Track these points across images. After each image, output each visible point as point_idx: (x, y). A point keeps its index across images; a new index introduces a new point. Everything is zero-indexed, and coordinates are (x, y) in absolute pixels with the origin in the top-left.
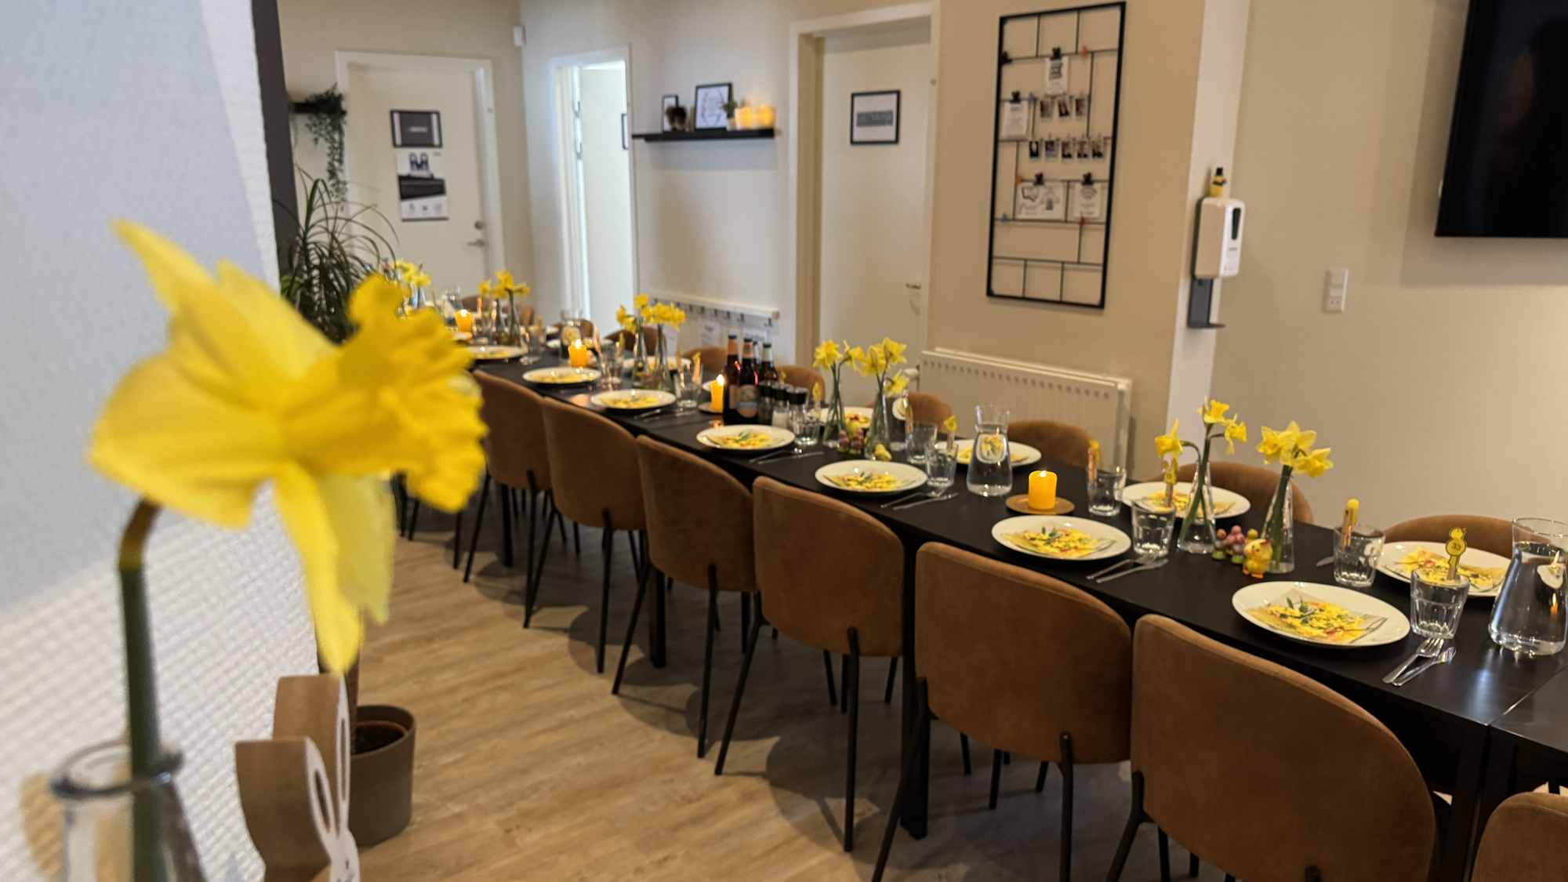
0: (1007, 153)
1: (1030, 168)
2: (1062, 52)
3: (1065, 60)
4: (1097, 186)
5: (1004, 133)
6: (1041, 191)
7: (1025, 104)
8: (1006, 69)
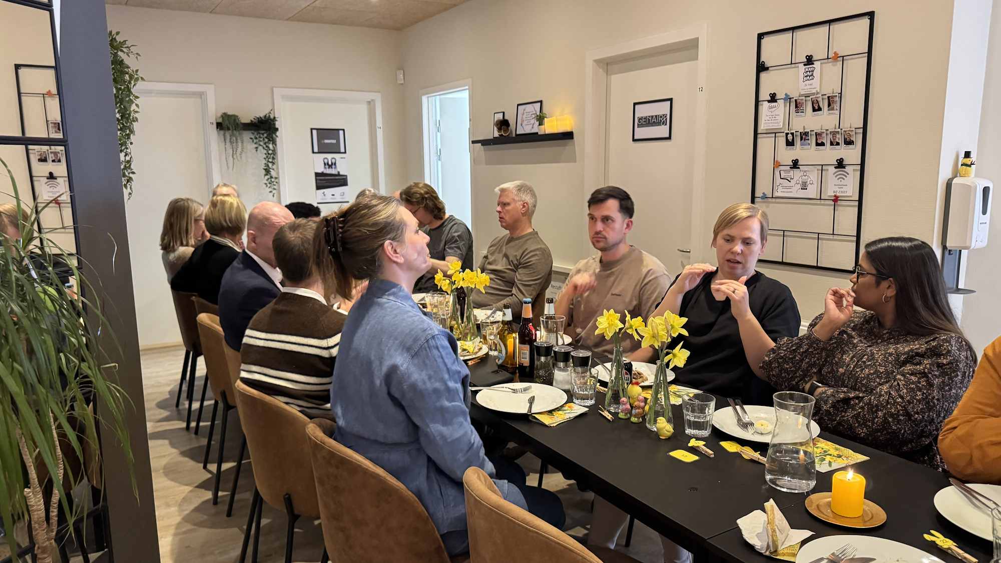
0: (765, 144)
1: (787, 155)
2: (814, 58)
3: (817, 65)
4: (848, 169)
5: (762, 127)
6: (797, 174)
7: (781, 102)
8: (763, 75)
